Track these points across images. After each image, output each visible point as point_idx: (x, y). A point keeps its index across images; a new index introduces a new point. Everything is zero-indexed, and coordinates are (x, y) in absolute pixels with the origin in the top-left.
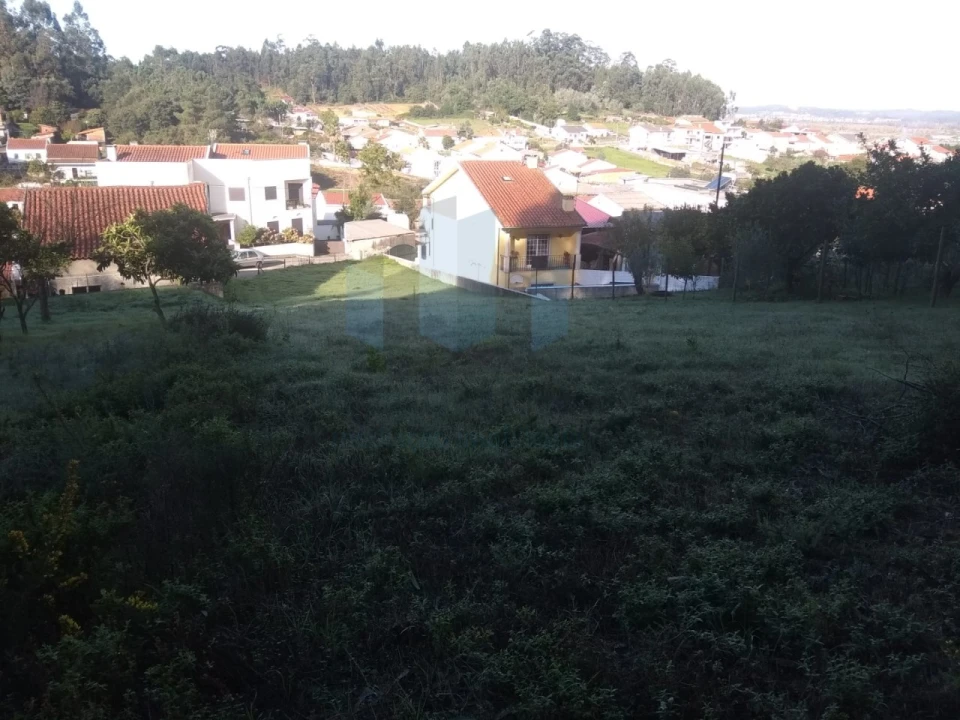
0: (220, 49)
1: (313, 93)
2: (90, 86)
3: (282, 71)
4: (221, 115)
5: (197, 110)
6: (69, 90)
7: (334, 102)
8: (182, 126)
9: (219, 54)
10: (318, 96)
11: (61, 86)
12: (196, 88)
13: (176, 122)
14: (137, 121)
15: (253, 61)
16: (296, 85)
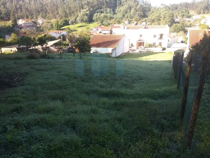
0: (181, 3)
1: (202, 12)
2: (146, 13)
3: (196, 7)
4: (169, 18)
5: (165, 17)
6: (142, 14)
7: (207, 13)
8: (161, 21)
9: (181, 4)
10: (203, 12)
11: (141, 13)
12: (165, 12)
13: (160, 20)
14: (152, 20)
15: (189, 5)
16: (198, 10)
